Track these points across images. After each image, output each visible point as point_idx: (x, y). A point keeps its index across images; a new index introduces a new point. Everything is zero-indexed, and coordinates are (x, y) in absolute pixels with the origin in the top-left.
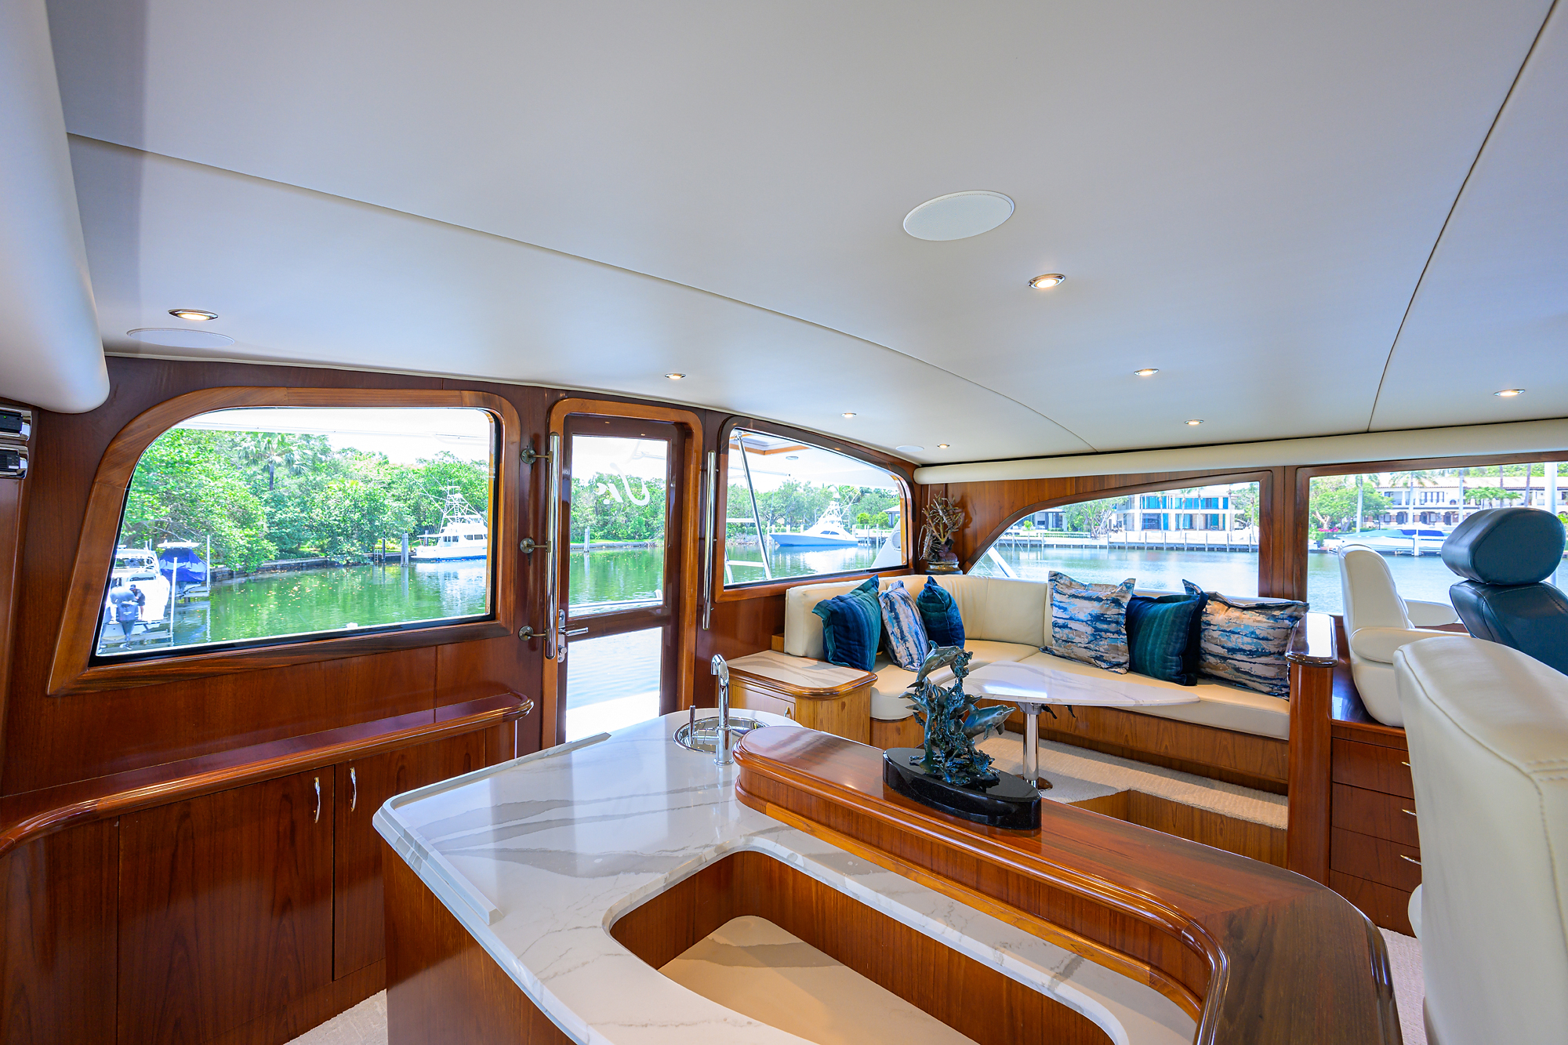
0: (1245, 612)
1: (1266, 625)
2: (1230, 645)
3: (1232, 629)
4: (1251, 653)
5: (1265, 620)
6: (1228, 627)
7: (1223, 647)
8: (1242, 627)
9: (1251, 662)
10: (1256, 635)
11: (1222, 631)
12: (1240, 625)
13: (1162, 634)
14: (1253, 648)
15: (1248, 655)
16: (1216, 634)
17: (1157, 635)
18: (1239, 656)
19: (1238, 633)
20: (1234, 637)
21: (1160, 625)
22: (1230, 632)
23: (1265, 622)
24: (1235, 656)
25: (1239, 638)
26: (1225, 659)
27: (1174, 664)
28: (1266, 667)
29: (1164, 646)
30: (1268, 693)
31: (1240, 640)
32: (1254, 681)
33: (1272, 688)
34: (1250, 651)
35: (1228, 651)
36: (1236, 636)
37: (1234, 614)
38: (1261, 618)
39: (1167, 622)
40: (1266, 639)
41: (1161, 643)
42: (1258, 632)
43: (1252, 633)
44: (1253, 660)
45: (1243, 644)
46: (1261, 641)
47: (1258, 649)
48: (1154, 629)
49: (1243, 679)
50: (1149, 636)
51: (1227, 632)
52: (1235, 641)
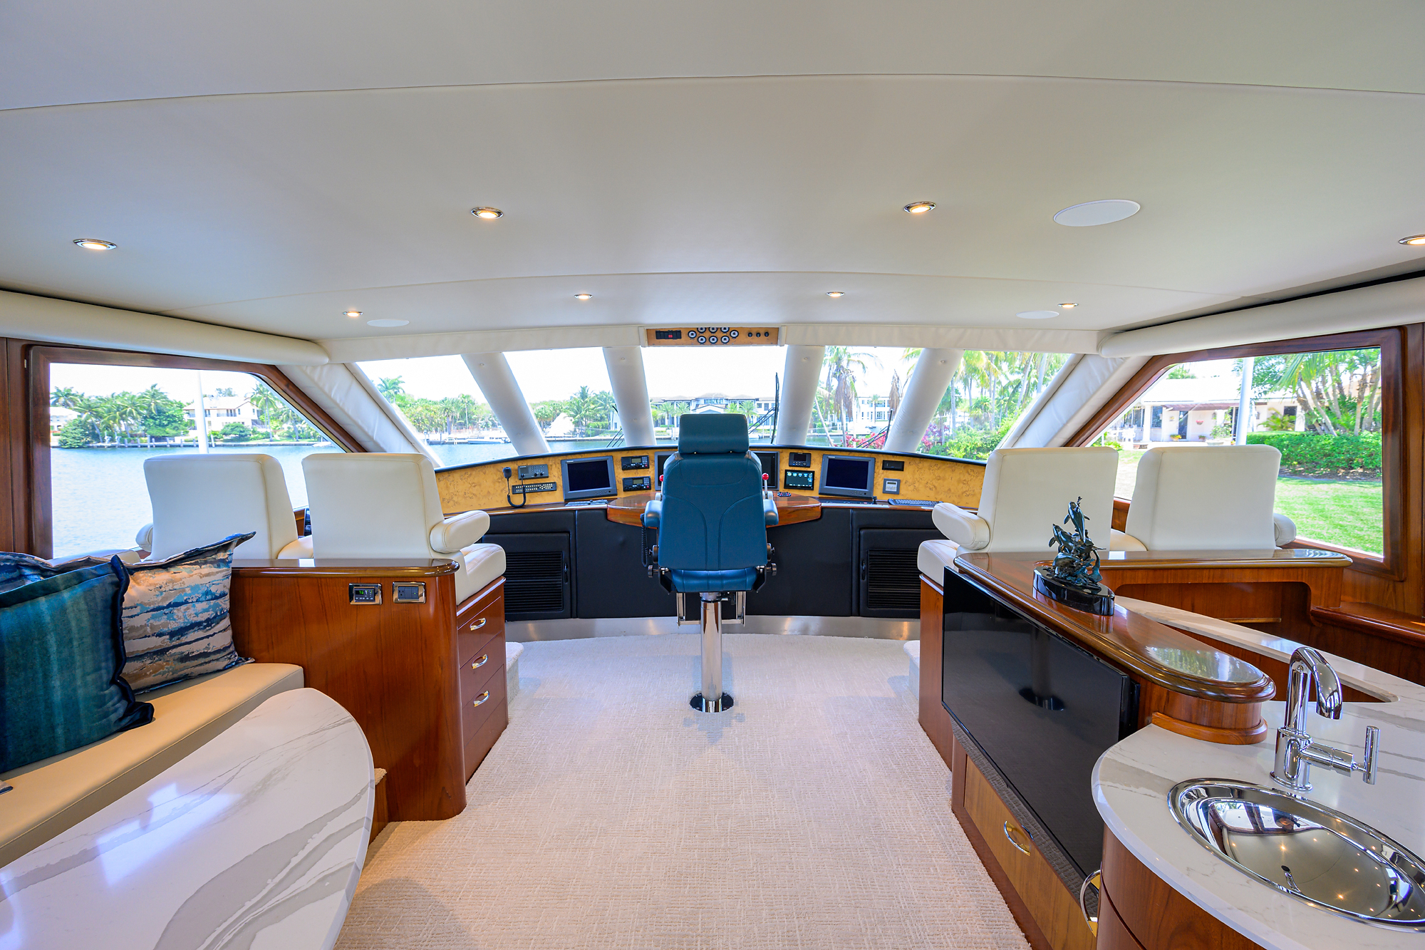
0: (172, 570)
1: (220, 576)
2: (173, 626)
3: (172, 600)
4: (209, 622)
5: (214, 570)
6: (164, 599)
7: (160, 635)
8: (188, 591)
9: (208, 637)
10: (212, 594)
11: (153, 610)
12: (183, 590)
13: (78, 658)
14: (211, 614)
15: (205, 627)
16: (137, 622)
17: (67, 665)
18: (191, 636)
19: (187, 602)
20: (179, 612)
21: (64, 641)
22: (169, 606)
23: (217, 572)
24: (184, 639)
25: (185, 610)
26: (162, 652)
27: (116, 699)
28: (225, 633)
29: (89, 678)
30: (225, 669)
31: (192, 611)
32: (209, 662)
33: (230, 659)
34: (208, 620)
35: (171, 639)
36: (183, 607)
37: (162, 577)
38: (206, 569)
39: (80, 629)
40: (223, 595)
41: (84, 676)
42: (213, 589)
43: (207, 593)
44: (211, 632)
45: (197, 615)
46: (219, 601)
47: (216, 613)
48: (54, 657)
49: (189, 668)
50: (47, 676)
51: (163, 608)
52: (181, 617)
